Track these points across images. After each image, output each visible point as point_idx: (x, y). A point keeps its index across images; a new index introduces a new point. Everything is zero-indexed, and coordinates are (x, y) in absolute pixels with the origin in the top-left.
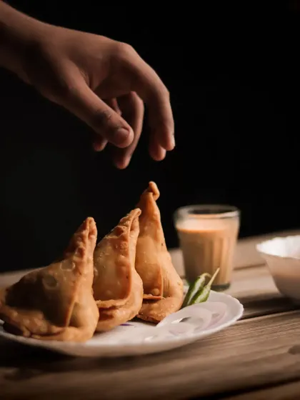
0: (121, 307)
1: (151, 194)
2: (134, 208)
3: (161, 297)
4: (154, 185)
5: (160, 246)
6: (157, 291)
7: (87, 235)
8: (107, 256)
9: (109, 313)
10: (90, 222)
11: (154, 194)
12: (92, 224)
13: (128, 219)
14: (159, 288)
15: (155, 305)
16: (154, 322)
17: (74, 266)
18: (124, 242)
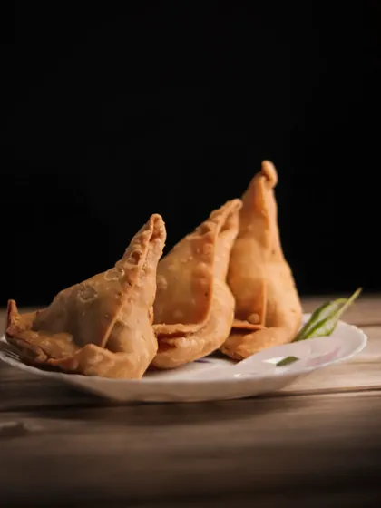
0: (192, 334)
1: (263, 179)
2: (231, 198)
3: (262, 327)
4: (269, 167)
5: (268, 253)
6: (255, 317)
7: (150, 236)
8: (183, 263)
9: (171, 341)
10: (156, 220)
11: (268, 179)
12: (158, 223)
13: (220, 214)
14: (260, 313)
15: (249, 336)
16: (236, 359)
17: (123, 274)
18: (208, 245)
